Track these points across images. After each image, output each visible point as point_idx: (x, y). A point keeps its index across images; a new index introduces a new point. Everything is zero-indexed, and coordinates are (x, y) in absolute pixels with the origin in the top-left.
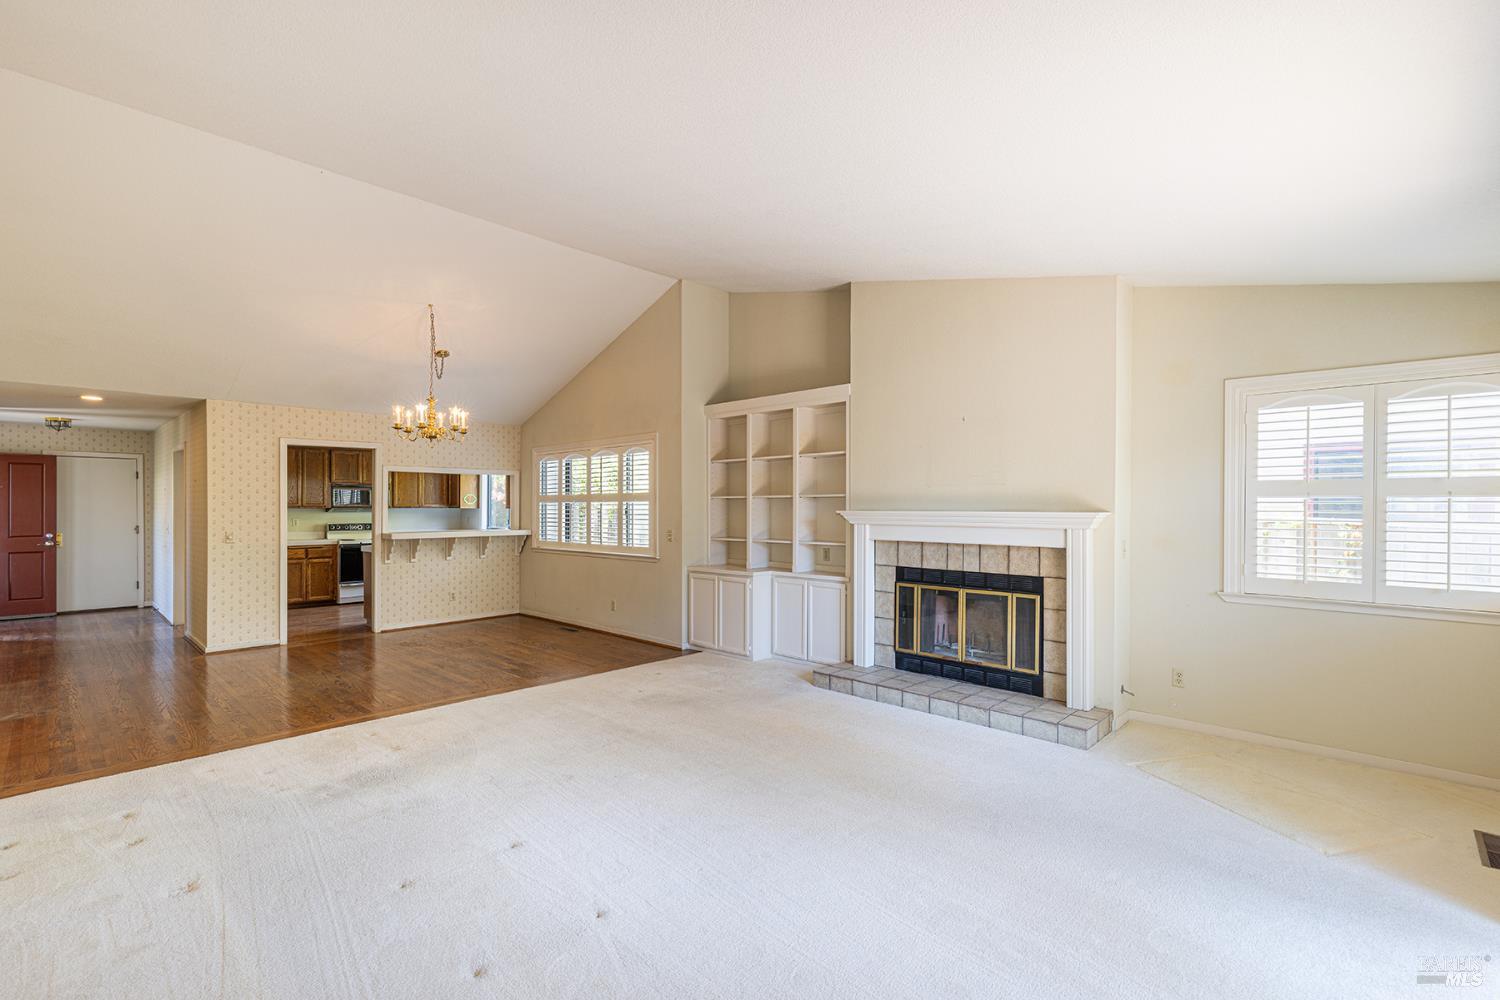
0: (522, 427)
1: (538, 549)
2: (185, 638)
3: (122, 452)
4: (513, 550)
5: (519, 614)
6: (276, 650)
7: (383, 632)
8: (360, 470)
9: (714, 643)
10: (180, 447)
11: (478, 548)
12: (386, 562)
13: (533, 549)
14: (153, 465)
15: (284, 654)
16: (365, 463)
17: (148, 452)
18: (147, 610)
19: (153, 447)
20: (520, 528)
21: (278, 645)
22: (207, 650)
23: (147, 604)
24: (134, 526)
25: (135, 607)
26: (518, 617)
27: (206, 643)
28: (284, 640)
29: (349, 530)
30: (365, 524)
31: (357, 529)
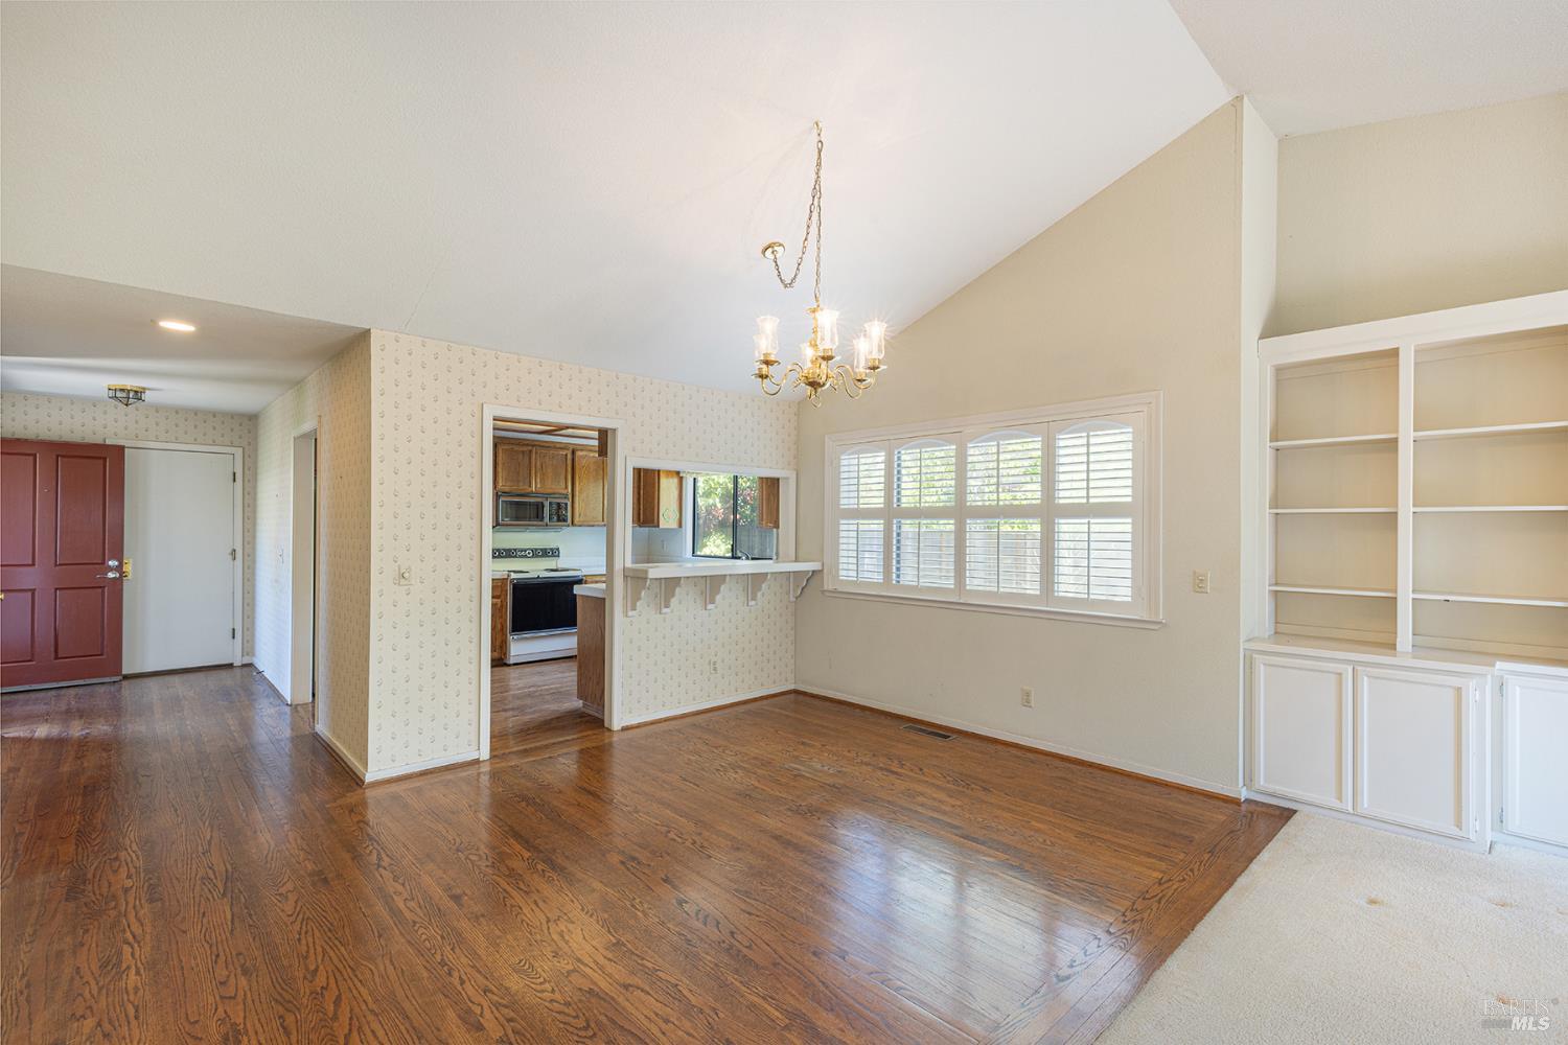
0: (799, 403)
1: (835, 591)
2: (316, 736)
3: (214, 443)
4: (788, 593)
5: (796, 692)
6: (472, 771)
7: (625, 729)
8: (533, 472)
9: (1340, 798)
10: (307, 427)
11: (746, 589)
12: (630, 613)
13: (823, 592)
14: (255, 463)
15: (485, 780)
16: (538, 463)
17: (249, 444)
18: (245, 669)
19: (256, 438)
20: (796, 560)
21: (477, 762)
22: (369, 778)
23: (246, 660)
24: (230, 551)
25: (230, 666)
26: (792, 696)
27: (366, 765)
28: (485, 754)
29: (515, 557)
30: (536, 550)
31: (526, 556)
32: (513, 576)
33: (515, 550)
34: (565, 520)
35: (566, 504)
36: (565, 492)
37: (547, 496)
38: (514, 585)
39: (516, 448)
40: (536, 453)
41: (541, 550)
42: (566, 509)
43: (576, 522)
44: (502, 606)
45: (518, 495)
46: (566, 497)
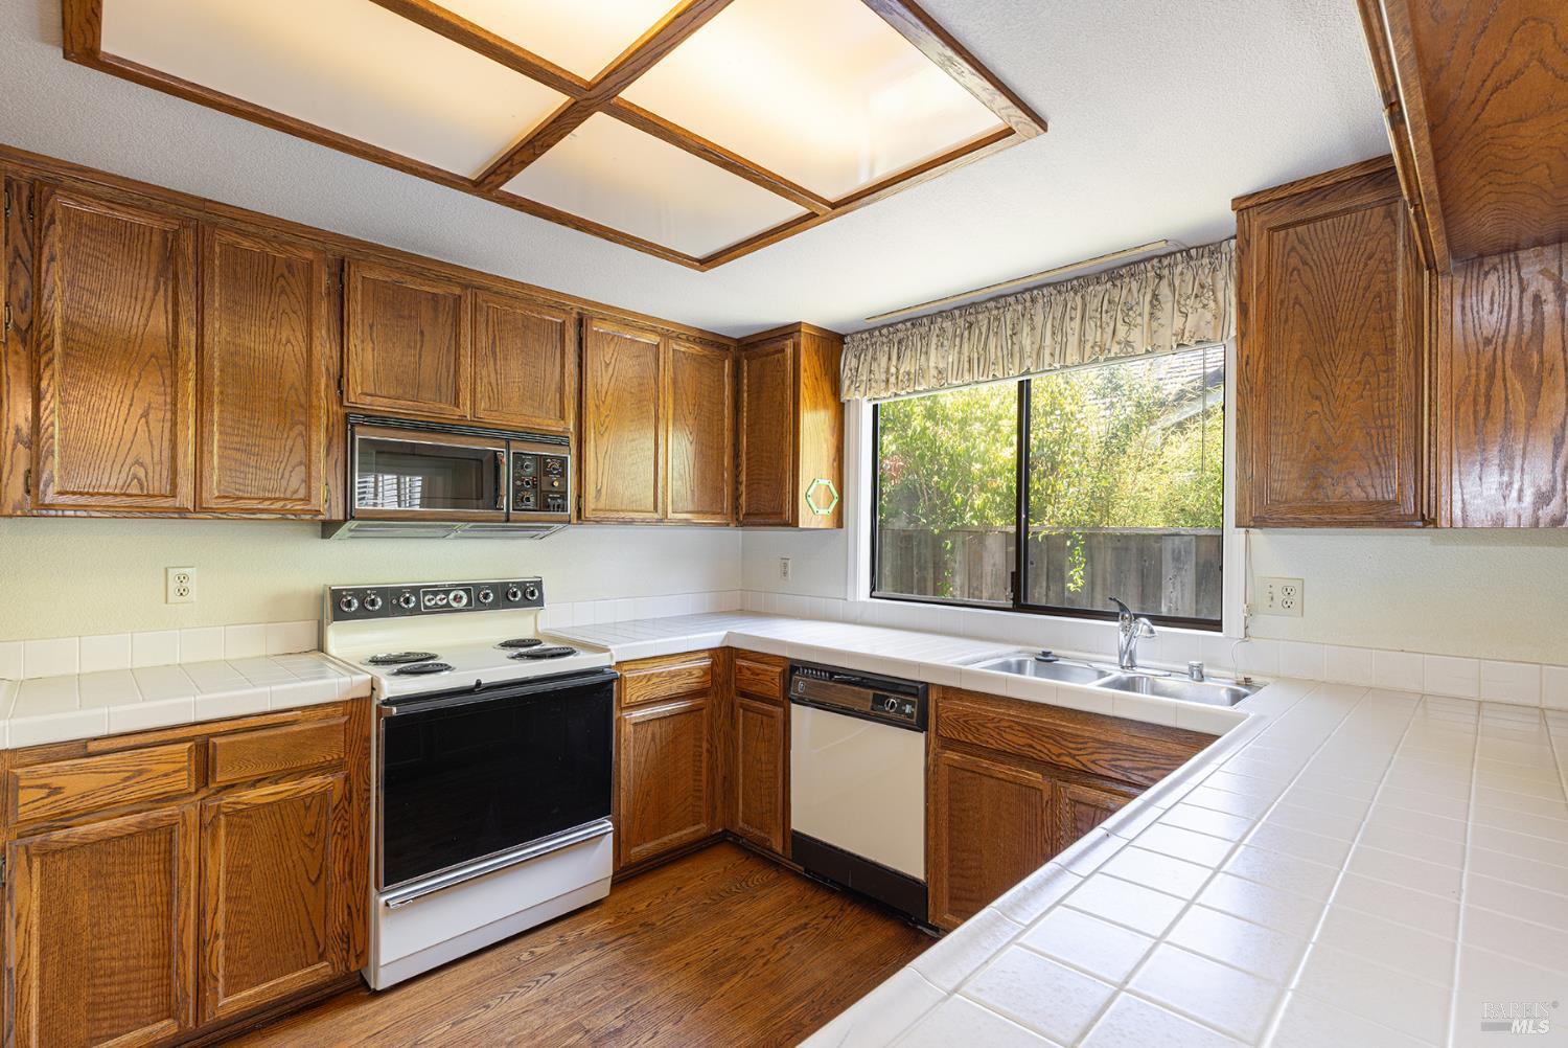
29: (416, 611)
30: (479, 587)
31: (447, 609)
32: (394, 686)
33: (415, 590)
34: (563, 508)
35: (563, 462)
36: (556, 427)
37: (509, 436)
38: (390, 721)
39: (411, 284)
40: (475, 308)
41: (493, 587)
42: (563, 474)
43: (588, 513)
44: (348, 797)
45: (417, 427)
46: (560, 440)
